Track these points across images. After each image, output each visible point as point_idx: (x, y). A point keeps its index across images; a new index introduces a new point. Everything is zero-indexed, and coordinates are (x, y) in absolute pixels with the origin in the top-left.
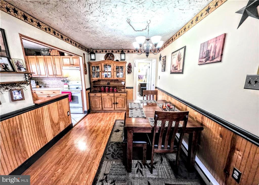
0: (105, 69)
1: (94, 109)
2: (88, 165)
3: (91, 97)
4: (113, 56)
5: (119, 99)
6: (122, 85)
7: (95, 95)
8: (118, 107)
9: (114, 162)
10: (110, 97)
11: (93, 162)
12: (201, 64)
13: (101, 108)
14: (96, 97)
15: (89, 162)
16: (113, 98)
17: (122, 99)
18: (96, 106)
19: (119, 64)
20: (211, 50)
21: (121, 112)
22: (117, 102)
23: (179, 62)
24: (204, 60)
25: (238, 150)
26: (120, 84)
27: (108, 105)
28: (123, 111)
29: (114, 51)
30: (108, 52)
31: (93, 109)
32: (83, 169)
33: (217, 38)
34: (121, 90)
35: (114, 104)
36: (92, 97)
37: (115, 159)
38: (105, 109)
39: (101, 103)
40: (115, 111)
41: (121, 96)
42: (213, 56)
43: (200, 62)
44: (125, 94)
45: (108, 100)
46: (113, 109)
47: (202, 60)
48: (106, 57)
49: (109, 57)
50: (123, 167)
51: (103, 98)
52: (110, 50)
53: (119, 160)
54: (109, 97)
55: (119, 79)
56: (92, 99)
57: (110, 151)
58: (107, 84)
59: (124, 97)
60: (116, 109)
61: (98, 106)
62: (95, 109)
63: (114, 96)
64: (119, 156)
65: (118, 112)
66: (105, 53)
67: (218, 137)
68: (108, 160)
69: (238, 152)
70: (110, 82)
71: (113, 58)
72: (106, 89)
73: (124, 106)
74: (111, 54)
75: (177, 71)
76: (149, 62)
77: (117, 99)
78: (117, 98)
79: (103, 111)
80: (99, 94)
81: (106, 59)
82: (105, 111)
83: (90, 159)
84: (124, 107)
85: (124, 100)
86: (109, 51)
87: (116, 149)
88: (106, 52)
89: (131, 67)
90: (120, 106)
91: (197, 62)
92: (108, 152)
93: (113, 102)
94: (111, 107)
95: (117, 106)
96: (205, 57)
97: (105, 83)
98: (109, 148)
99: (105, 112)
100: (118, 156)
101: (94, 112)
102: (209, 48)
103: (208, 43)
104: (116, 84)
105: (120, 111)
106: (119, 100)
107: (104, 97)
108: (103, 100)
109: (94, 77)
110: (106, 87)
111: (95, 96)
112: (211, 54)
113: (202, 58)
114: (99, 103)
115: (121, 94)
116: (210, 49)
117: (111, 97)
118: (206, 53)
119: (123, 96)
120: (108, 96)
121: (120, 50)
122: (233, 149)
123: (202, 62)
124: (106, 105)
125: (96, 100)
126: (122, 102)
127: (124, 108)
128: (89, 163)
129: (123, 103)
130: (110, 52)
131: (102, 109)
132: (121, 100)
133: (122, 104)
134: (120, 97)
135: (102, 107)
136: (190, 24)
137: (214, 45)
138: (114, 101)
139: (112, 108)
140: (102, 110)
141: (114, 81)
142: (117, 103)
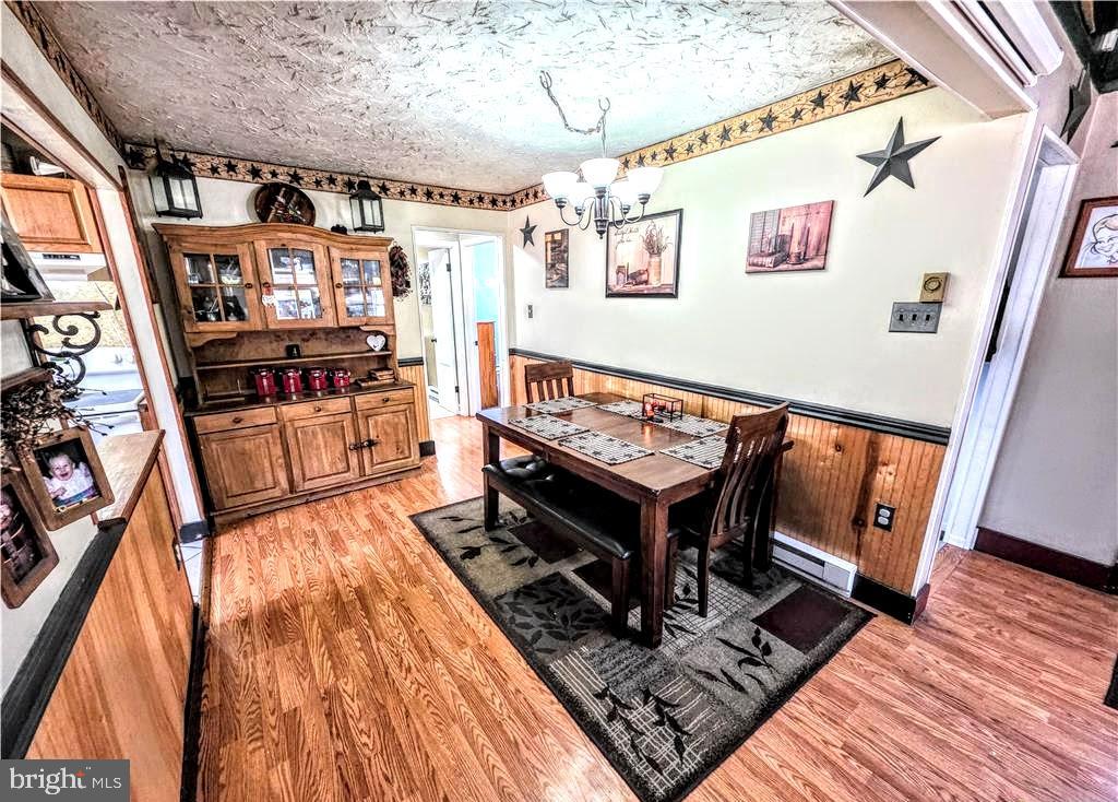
0: (274, 270)
1: (238, 501)
2: (505, 710)
3: (212, 436)
4: (308, 207)
5: (379, 418)
6: (373, 350)
7: (237, 421)
8: (376, 459)
9: (584, 649)
10: (331, 419)
11: (513, 689)
12: (755, 269)
13: (284, 484)
14: (244, 432)
15: (497, 701)
16: (347, 423)
17: (396, 420)
18: (252, 482)
19: (354, 247)
20: (791, 237)
21: (393, 478)
22: (373, 436)
23: (653, 260)
24: (768, 261)
25: (885, 464)
26: (356, 348)
27: (323, 462)
28: (406, 474)
29: (308, 177)
30: (270, 176)
31: (229, 503)
32: (504, 732)
33: (809, 206)
34: (376, 379)
35: (358, 447)
36: (219, 436)
37: (574, 639)
38: (308, 485)
39: (281, 461)
40: (365, 482)
41: (389, 403)
42: (800, 253)
43: (754, 265)
44: (406, 391)
45: (320, 436)
46: (351, 476)
47: (760, 260)
48: (264, 202)
49: (281, 204)
50: (626, 643)
51: (289, 430)
52: (280, 170)
53: (592, 633)
54: (326, 420)
55: (366, 325)
56: (214, 446)
57: (527, 626)
58: (283, 353)
59: (402, 407)
60: (368, 471)
61: (264, 476)
62: (249, 498)
63: (354, 410)
64: (576, 623)
65: (382, 481)
66: (249, 178)
67: (831, 451)
68: (559, 653)
69: (884, 469)
70: (298, 343)
71: (308, 216)
72: (289, 378)
73: (406, 447)
74: (290, 191)
75: (648, 289)
76: (448, 244)
77: (371, 422)
78: (367, 417)
79: (300, 497)
80: (263, 415)
81: (263, 216)
82: (312, 498)
83: (488, 691)
84: (407, 452)
85: (404, 421)
86: (274, 174)
87: (542, 609)
88: (255, 173)
89: (405, 265)
90: (391, 453)
91: (743, 265)
92: (528, 635)
93: (350, 439)
94: (341, 466)
95: (372, 460)
96: (773, 254)
97: (272, 351)
98: (513, 618)
99: (314, 498)
100: (576, 627)
101: (242, 520)
102: (785, 230)
103: (780, 215)
104: (336, 349)
105: (389, 479)
106: (380, 423)
107: (297, 424)
108: (292, 442)
109: (207, 320)
110: (284, 369)
111: (239, 426)
112: (795, 248)
113: (762, 254)
114: (267, 464)
115: (387, 395)
116: (788, 233)
117: (338, 418)
118: (773, 240)
119: (397, 403)
120: (321, 413)
121: (339, 178)
122: (872, 465)
123: (761, 266)
124: (315, 464)
125: (249, 446)
126: (397, 435)
127: (410, 457)
128: (501, 705)
129: (401, 438)
130: (283, 179)
131: (292, 488)
132: (388, 423)
133: (397, 442)
134: (384, 410)
135: (291, 481)
136: (694, 139)
137: (803, 224)
138: (357, 433)
139: (349, 469)
140: (291, 492)
141: (323, 336)
142: (371, 443)
